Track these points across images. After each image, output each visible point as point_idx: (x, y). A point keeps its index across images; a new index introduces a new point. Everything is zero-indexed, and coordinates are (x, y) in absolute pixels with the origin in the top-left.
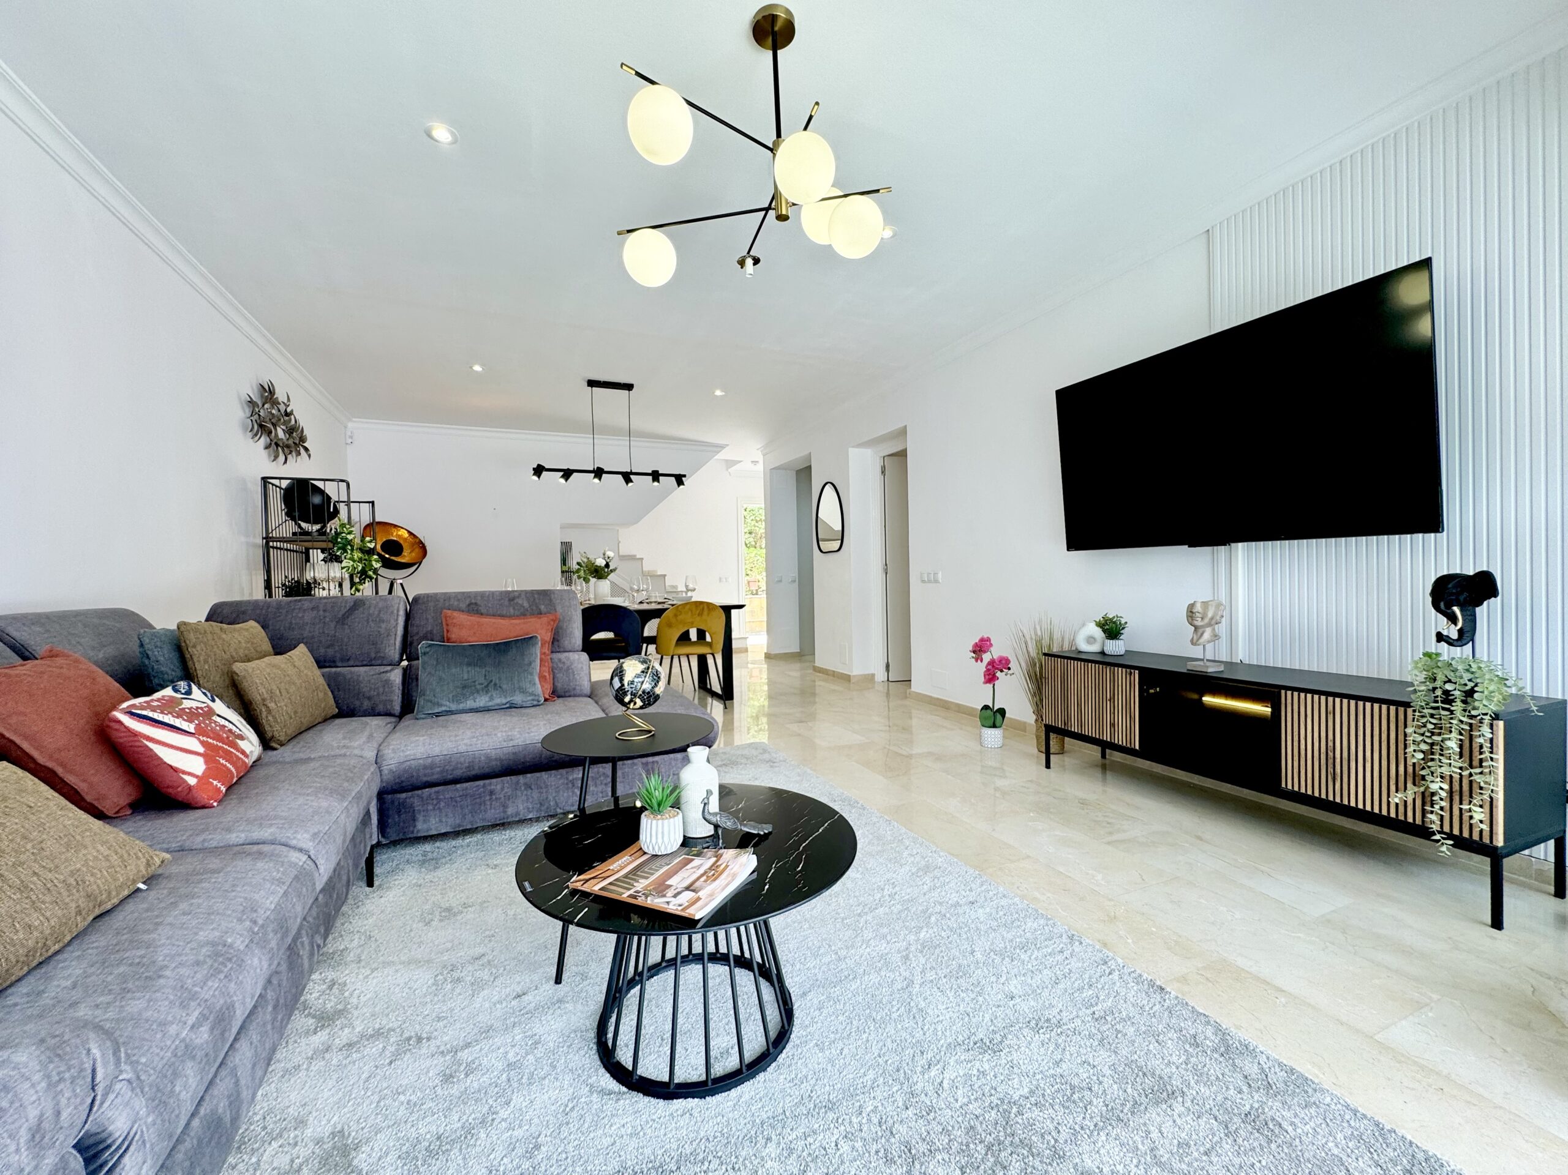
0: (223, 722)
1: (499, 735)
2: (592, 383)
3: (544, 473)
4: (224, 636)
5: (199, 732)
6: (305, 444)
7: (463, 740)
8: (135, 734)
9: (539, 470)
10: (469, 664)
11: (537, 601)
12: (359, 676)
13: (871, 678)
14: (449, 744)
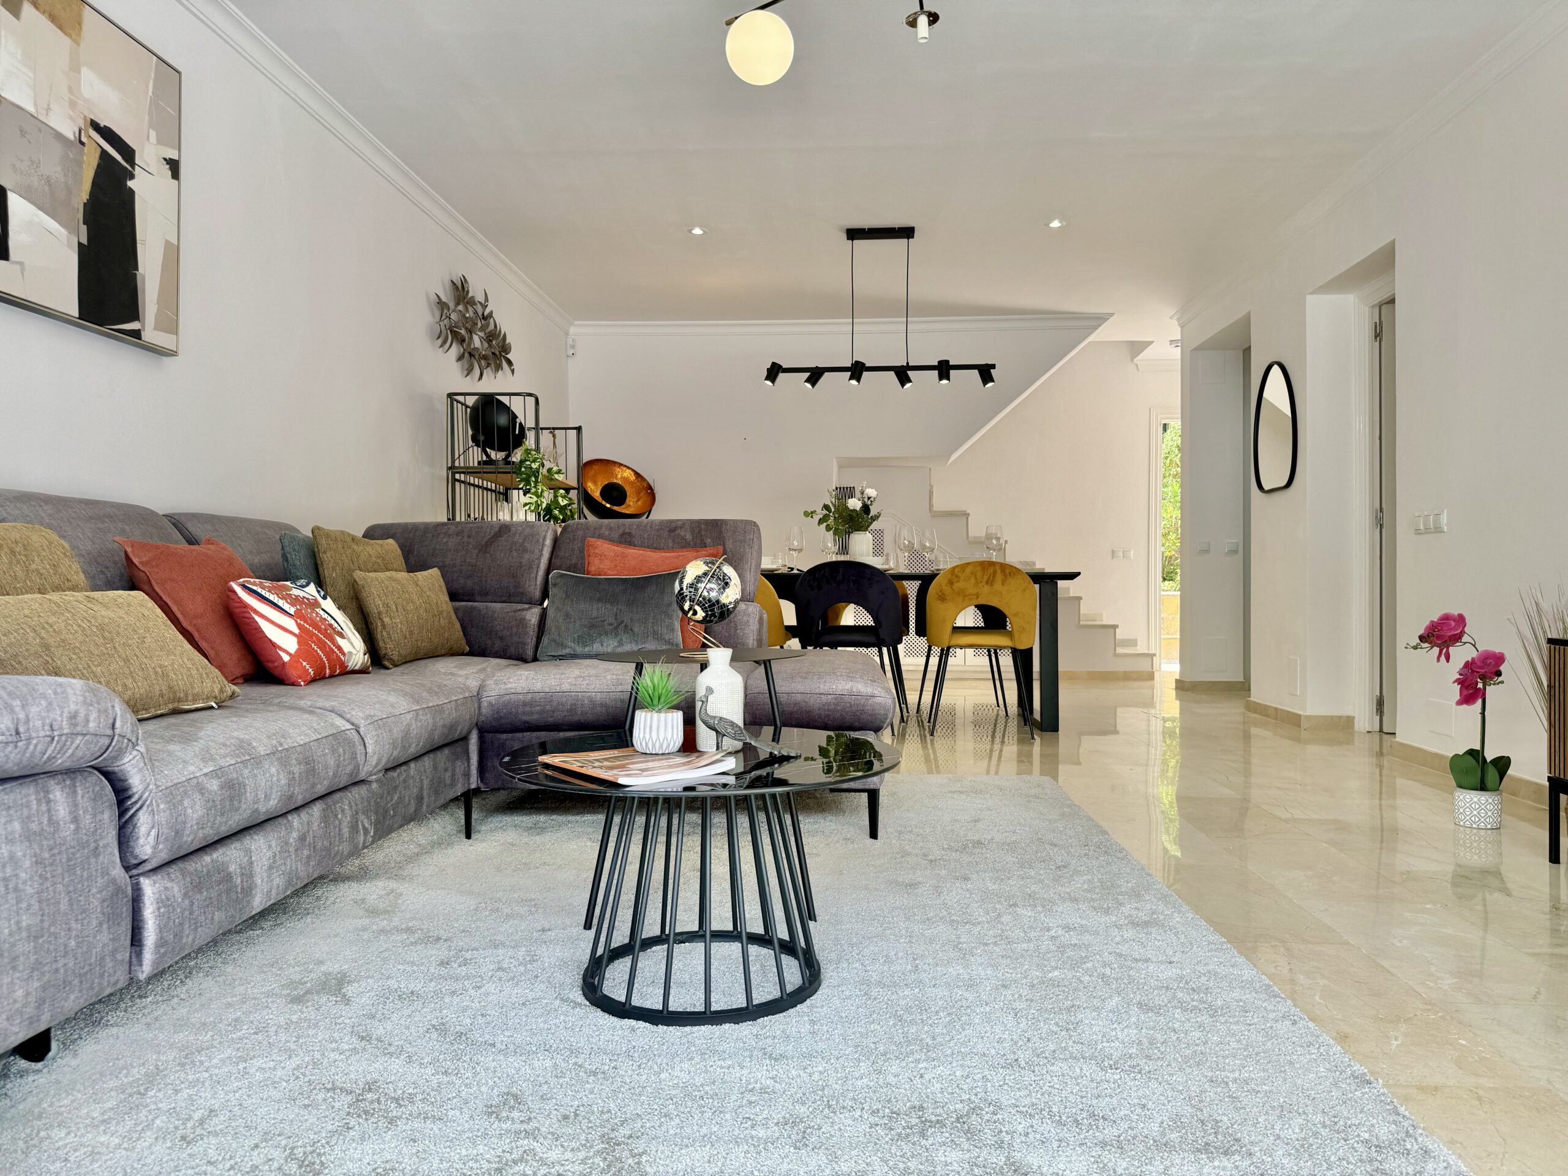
0: (325, 616)
1: (609, 677)
2: (854, 234)
3: (781, 376)
4: (355, 547)
5: (297, 616)
6: (508, 356)
7: (568, 678)
8: (246, 606)
9: (774, 372)
10: (600, 600)
11: (703, 533)
12: (495, 612)
13: (1347, 723)
14: (553, 681)
